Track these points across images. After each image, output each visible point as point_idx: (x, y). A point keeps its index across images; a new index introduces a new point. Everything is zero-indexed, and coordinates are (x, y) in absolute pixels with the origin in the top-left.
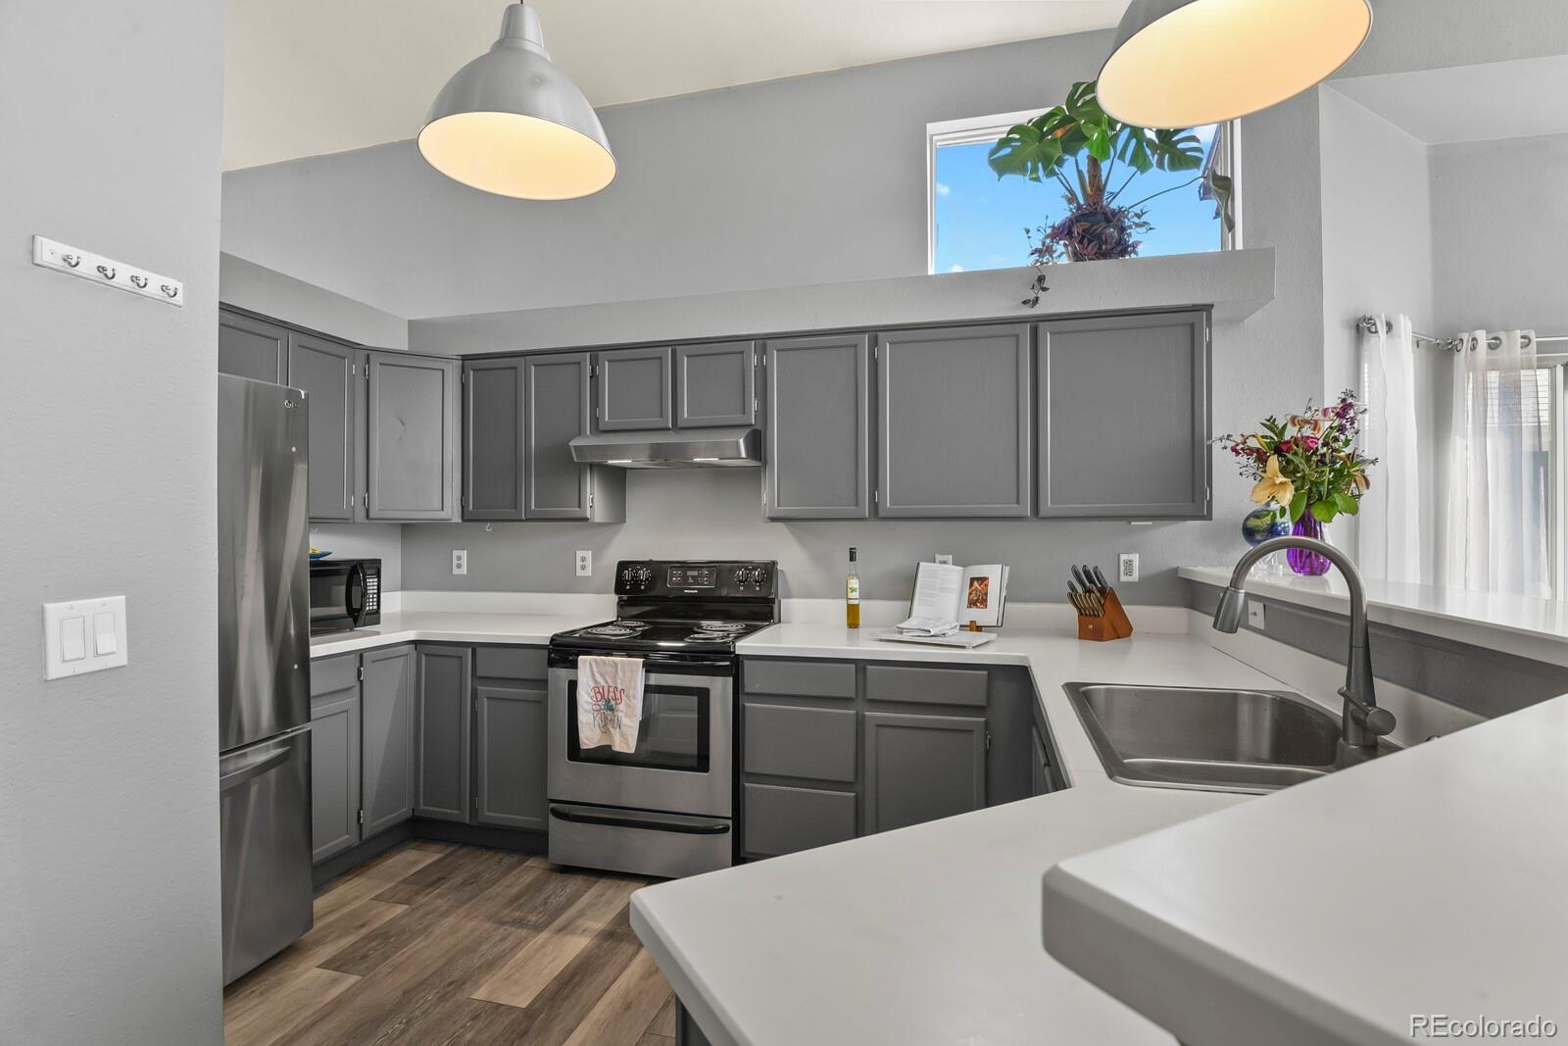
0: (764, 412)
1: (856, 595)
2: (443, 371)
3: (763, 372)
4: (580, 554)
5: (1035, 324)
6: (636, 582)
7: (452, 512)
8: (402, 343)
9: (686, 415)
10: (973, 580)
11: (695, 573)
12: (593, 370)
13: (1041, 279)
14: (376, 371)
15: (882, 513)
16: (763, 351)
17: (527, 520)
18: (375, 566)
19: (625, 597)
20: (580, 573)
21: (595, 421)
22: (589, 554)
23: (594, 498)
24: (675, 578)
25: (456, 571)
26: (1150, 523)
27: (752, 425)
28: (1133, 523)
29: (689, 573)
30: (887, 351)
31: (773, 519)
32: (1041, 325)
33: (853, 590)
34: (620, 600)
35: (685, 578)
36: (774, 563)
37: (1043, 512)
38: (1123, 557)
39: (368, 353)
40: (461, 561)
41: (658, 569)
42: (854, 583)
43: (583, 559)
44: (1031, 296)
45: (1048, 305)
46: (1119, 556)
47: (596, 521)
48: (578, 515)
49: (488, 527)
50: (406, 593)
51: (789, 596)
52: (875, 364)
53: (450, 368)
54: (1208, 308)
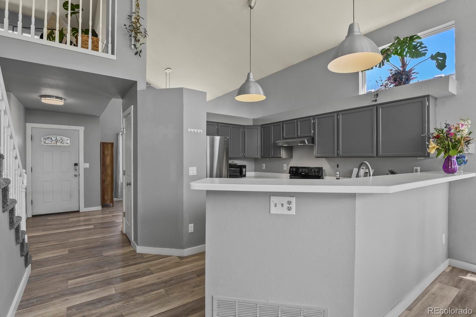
0: (314, 133)
1: (338, 176)
2: (257, 128)
3: (314, 123)
4: (284, 165)
5: (377, 105)
6: (293, 171)
7: (259, 156)
8: (251, 124)
9: (299, 134)
10: (365, 173)
11: (304, 170)
12: (283, 126)
13: (377, 95)
14: (246, 130)
15: (339, 156)
16: (314, 119)
17: (272, 158)
18: (245, 167)
19: (291, 174)
20: (284, 169)
21: (283, 136)
22: (286, 165)
23: (283, 154)
24: (300, 170)
25: (263, 168)
26: (423, 158)
27: (312, 136)
28: (418, 158)
29: (303, 170)
30: (341, 117)
31: (317, 157)
32: (378, 106)
33: (337, 175)
34: (290, 175)
35: (302, 170)
36: (322, 168)
37: (379, 155)
38: (415, 168)
39: (244, 127)
40: (264, 166)
41: (297, 168)
42: (338, 173)
43: (285, 166)
44: (375, 99)
45: (380, 100)
46: (413, 168)
47: (283, 158)
48: (280, 157)
49: (268, 159)
50: (255, 172)
51: (326, 176)
52: (338, 120)
53: (259, 128)
54: (428, 96)
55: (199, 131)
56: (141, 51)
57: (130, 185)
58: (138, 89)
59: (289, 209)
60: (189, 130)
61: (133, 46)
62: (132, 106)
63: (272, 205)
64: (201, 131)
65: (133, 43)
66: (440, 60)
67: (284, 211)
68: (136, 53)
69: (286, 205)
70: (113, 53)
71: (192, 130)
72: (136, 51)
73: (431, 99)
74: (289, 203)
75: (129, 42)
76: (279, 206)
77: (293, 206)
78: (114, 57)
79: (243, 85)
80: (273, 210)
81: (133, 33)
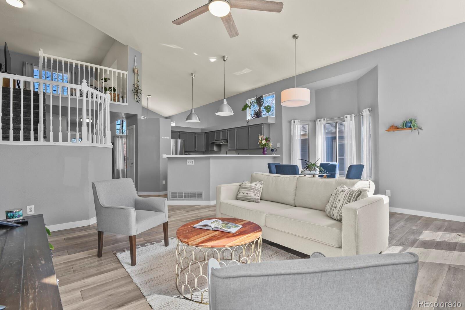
3: (227, 133)
7: (204, 150)
8: (200, 131)
9: (222, 139)
14: (197, 135)
15: (237, 149)
16: (227, 131)
17: (210, 151)
27: (227, 139)
30: (237, 130)
31: (229, 150)
32: (249, 127)
37: (249, 148)
39: (195, 133)
44: (247, 123)
47: (216, 151)
48: (214, 150)
52: (236, 132)
53: (204, 134)
54: (263, 124)
55: (167, 138)
56: (139, 101)
57: (133, 164)
58: (138, 118)
59: (192, 163)
60: (163, 137)
61: (136, 99)
62: (134, 125)
63: (187, 162)
64: (168, 138)
65: (136, 97)
66: (269, 108)
67: (190, 164)
68: (137, 102)
69: (191, 162)
70: (126, 103)
71: (164, 137)
72: (137, 100)
73: (264, 125)
74: (192, 161)
75: (133, 97)
76: (189, 162)
77: (193, 162)
78: (127, 104)
79: (189, 115)
80: (188, 164)
81: (136, 94)
